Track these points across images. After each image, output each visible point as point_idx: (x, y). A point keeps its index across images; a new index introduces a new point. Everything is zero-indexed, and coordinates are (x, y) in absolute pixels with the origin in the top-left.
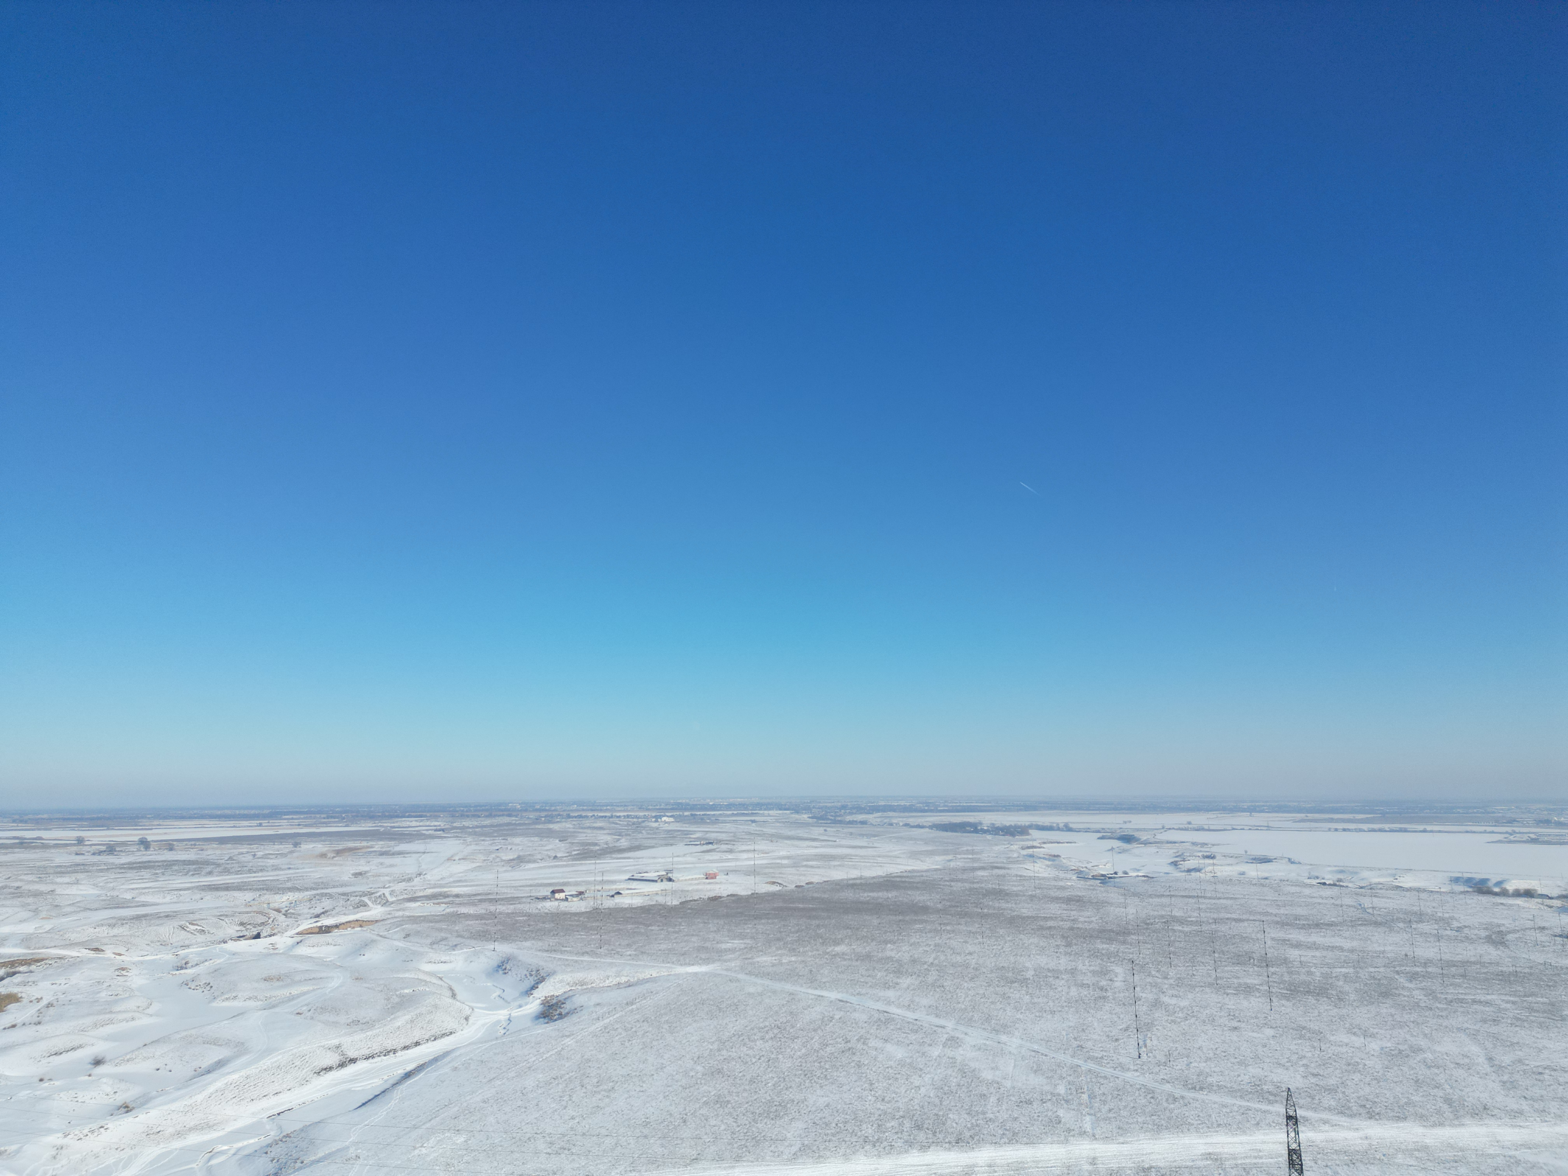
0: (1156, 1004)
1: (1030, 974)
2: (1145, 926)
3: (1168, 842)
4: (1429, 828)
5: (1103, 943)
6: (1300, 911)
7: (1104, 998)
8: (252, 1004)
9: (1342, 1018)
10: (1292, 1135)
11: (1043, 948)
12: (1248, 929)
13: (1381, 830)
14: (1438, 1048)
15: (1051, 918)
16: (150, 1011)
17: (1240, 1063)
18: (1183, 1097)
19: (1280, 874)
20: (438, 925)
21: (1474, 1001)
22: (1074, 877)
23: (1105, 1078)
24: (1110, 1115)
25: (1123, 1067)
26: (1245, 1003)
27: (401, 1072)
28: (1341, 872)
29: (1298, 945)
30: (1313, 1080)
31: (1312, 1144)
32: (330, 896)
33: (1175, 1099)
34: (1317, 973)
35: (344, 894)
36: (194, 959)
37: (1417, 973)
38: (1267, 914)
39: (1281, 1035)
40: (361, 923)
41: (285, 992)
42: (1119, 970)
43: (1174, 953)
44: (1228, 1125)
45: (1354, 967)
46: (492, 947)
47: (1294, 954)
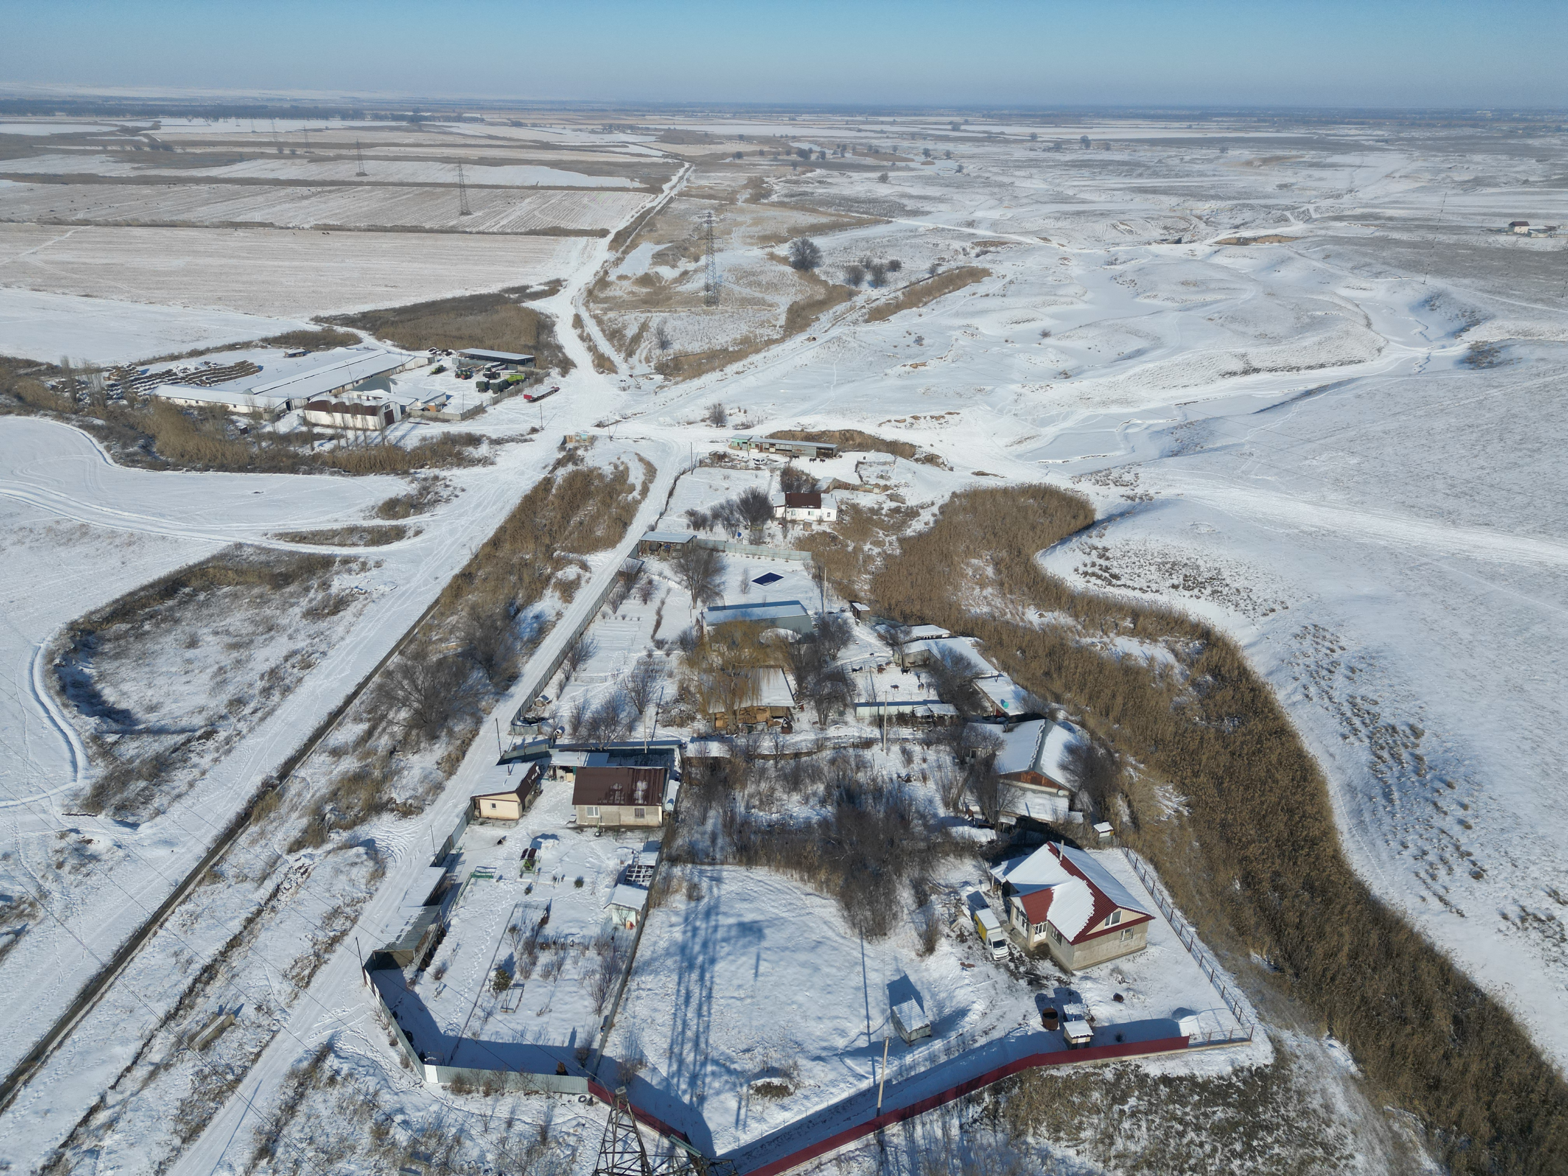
8: (1169, 304)
16: (1085, 298)
20: (1363, 249)
27: (1302, 389)
32: (1252, 207)
35: (1266, 207)
36: (1122, 257)
40: (1280, 239)
41: (1200, 298)
46: (1422, 279)
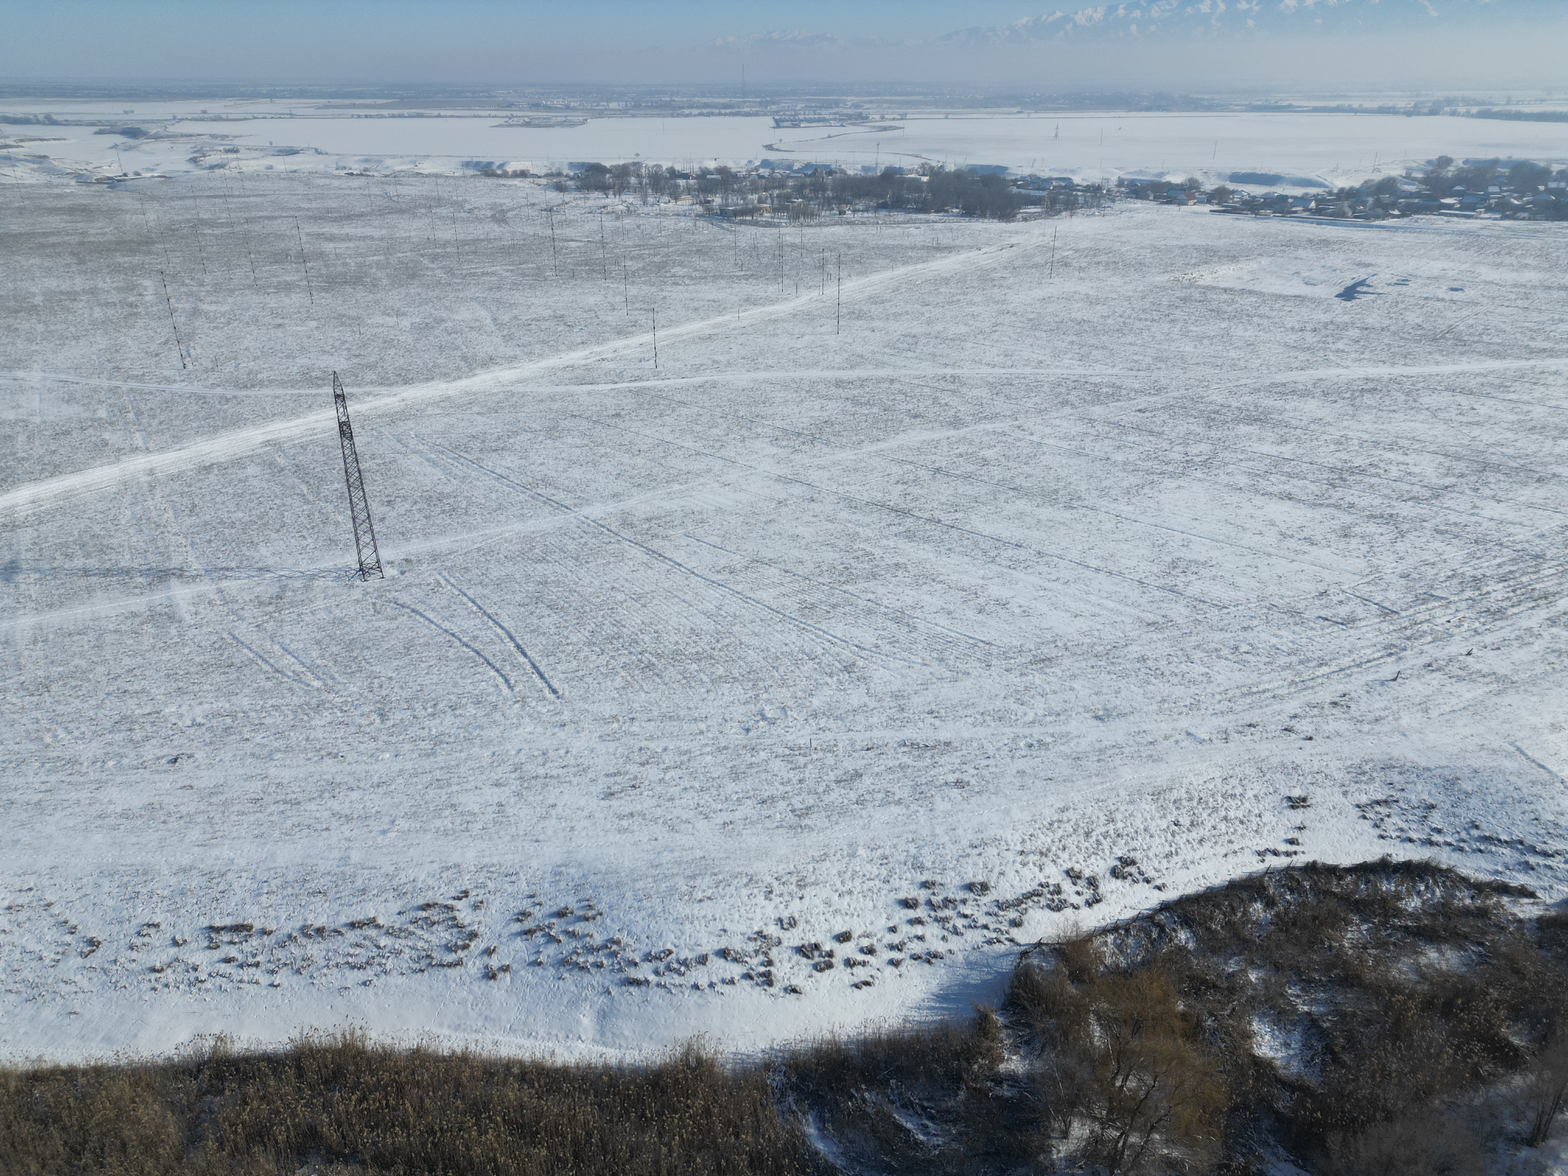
0: (195, 313)
1: (38, 300)
2: (170, 232)
3: (183, 136)
4: (443, 113)
5: (124, 256)
6: (332, 204)
7: (135, 314)
9: (377, 302)
10: (341, 410)
11: (50, 269)
12: (282, 226)
13: (400, 116)
14: (456, 317)
15: (52, 234)
17: (288, 357)
18: (235, 397)
19: (308, 166)
21: (483, 274)
22: (73, 182)
23: (151, 393)
24: (161, 427)
25: (169, 381)
26: (287, 301)
28: (366, 161)
29: (332, 238)
30: (356, 361)
31: (359, 414)
33: (228, 400)
34: (352, 262)
37: (438, 254)
38: (299, 209)
39: (324, 325)
42: (147, 283)
43: (208, 259)
44: (282, 414)
45: (384, 254)
47: (328, 247)
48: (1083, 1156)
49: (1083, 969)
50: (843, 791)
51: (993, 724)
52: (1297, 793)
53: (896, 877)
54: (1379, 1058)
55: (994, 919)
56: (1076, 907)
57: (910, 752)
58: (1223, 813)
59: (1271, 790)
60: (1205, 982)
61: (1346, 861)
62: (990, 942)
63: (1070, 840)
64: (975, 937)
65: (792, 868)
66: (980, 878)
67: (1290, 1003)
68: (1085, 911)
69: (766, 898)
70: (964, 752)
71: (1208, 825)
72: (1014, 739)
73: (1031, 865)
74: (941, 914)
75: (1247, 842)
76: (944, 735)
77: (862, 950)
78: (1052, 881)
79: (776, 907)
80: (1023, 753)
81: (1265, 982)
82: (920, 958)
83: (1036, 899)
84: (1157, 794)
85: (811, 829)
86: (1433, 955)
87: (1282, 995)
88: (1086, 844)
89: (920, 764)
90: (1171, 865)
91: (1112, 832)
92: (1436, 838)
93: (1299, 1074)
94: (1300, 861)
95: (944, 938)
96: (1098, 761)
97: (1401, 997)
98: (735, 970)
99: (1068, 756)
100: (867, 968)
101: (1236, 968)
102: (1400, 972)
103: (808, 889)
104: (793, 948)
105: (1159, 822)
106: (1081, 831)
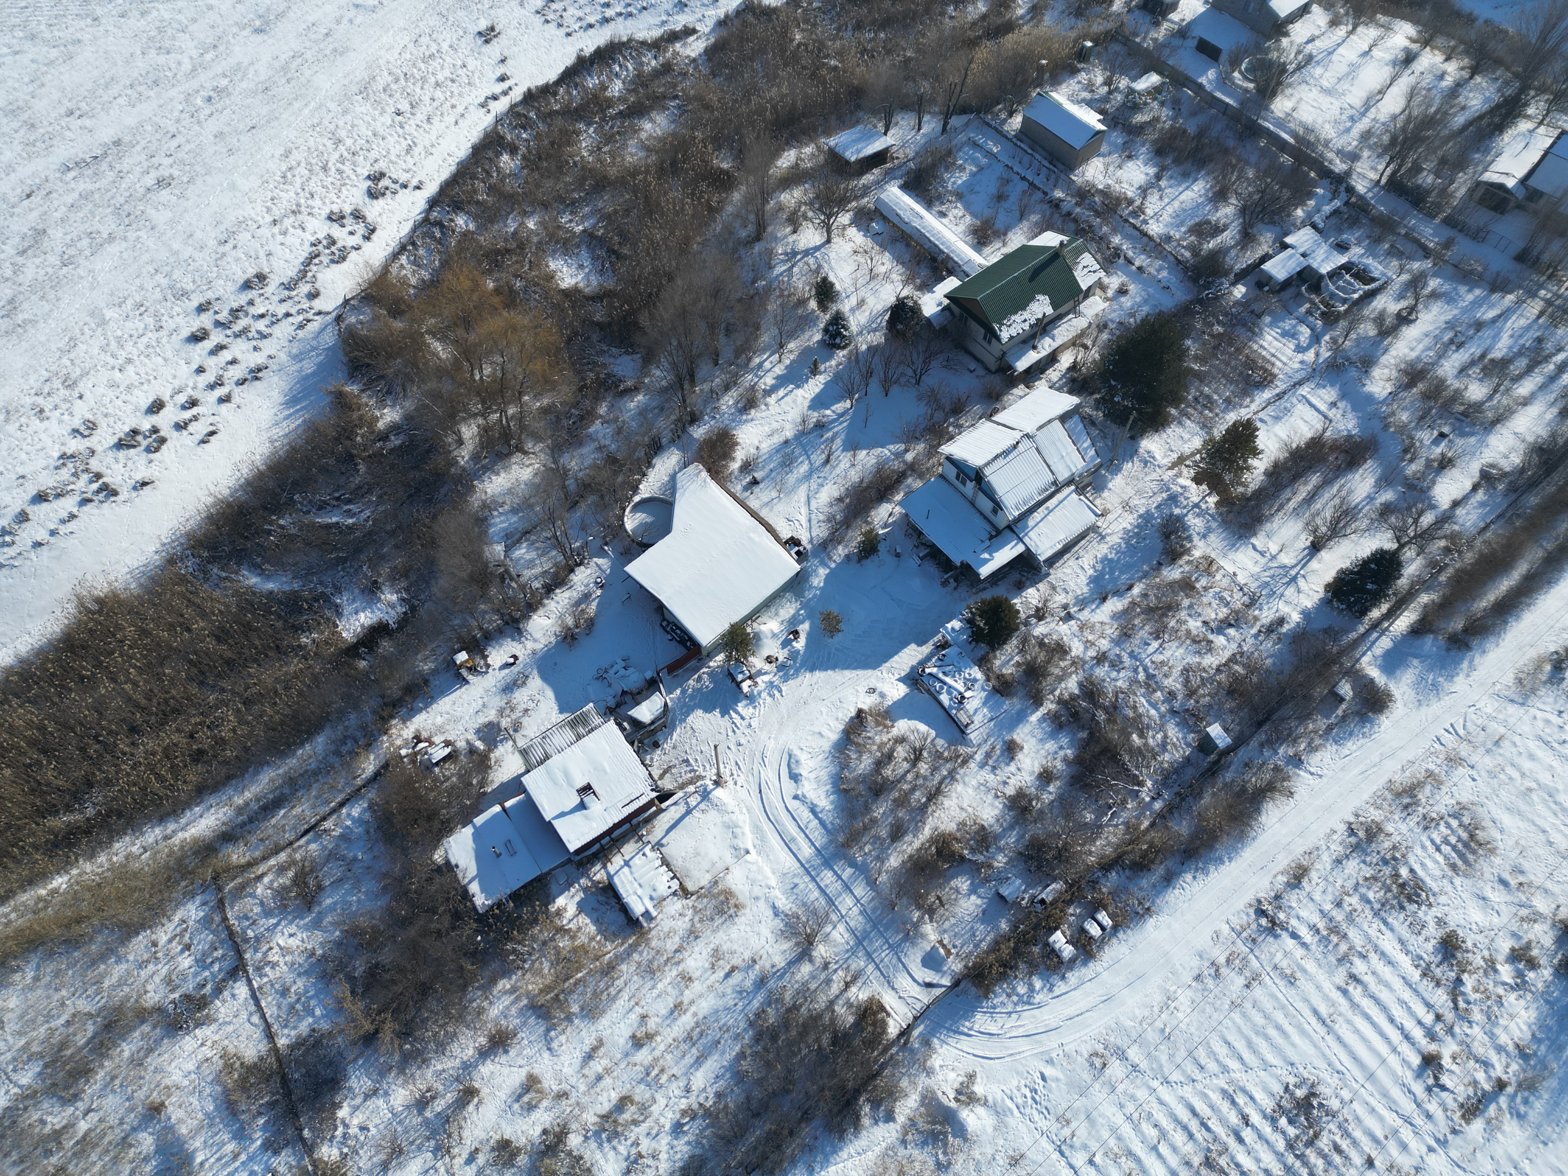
48: (482, 448)
49: (398, 301)
50: (37, 261)
51: (152, 93)
52: (483, 25)
53: (165, 318)
54: (646, 236)
55: (290, 303)
56: (357, 248)
57: (82, 175)
58: (432, 80)
59: (461, 33)
60: (498, 252)
61: (552, 75)
62: (301, 327)
63: (312, 183)
64: (284, 330)
65: (47, 375)
66: (251, 272)
67: (568, 231)
68: (367, 246)
69: (42, 420)
70: (143, 143)
71: (426, 99)
72: (187, 101)
73: (291, 230)
74: (237, 327)
75: (467, 100)
76: (106, 135)
77: (184, 408)
78: (321, 235)
79: (60, 422)
80: (207, 112)
81: (541, 223)
82: (246, 380)
83: (316, 261)
84: (364, 90)
85: (33, 322)
86: (648, 126)
87: (559, 227)
88: (330, 179)
89: (103, 183)
90: (416, 159)
91: (345, 154)
92: (609, 13)
93: (600, 285)
94: (517, 95)
95: (255, 349)
96: (288, 81)
97: (641, 177)
98: (68, 504)
99: (255, 92)
100: (202, 420)
101: (516, 225)
102: (632, 155)
103: (81, 385)
104: (111, 448)
105: (382, 119)
106: (317, 169)
